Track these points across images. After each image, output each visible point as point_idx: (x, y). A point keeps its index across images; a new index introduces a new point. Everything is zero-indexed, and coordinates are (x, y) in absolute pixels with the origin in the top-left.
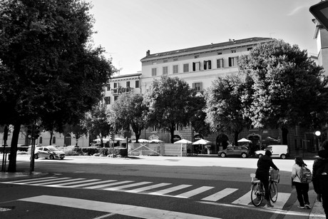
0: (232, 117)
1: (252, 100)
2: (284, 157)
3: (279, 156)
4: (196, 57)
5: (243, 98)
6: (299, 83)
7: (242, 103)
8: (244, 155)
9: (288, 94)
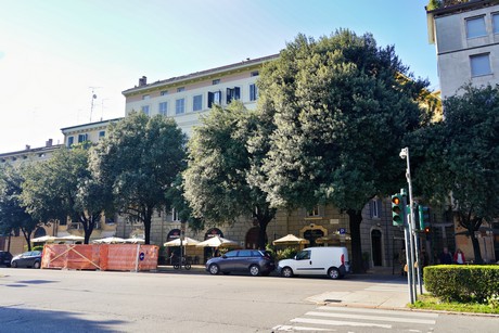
0: (231, 187)
1: (268, 148)
2: (334, 274)
3: (325, 272)
4: (214, 83)
5: (253, 144)
6: (361, 105)
7: (251, 155)
8: (255, 270)
9: (337, 131)
